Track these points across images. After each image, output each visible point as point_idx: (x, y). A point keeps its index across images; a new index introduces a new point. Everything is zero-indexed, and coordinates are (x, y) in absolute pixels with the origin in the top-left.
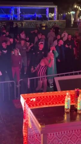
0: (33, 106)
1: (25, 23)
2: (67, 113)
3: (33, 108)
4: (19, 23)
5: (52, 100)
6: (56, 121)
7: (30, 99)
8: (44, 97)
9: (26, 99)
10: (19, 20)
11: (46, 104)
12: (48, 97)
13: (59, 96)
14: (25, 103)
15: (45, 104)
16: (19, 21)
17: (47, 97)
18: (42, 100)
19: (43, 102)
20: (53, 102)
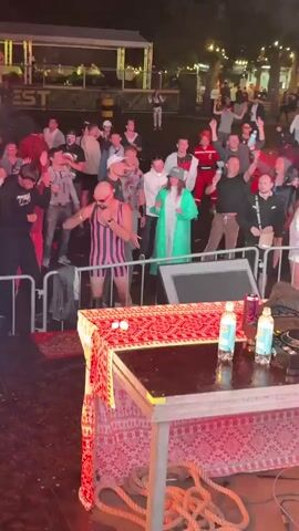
0: (121, 342)
1: (48, 92)
2: (226, 363)
3: (123, 349)
4: (28, 95)
5: (176, 327)
6: (198, 387)
7: (108, 322)
8: (149, 319)
9: (98, 323)
10: (28, 85)
11: (160, 338)
12: (164, 319)
13: (195, 316)
14: (97, 334)
15: (155, 337)
16: (28, 87)
17: (158, 318)
18: (146, 326)
19: (149, 332)
20: (180, 333)
